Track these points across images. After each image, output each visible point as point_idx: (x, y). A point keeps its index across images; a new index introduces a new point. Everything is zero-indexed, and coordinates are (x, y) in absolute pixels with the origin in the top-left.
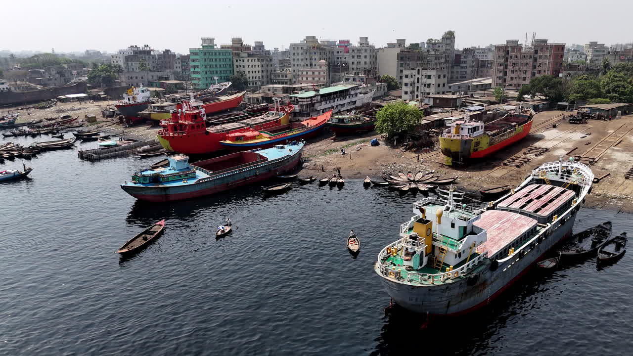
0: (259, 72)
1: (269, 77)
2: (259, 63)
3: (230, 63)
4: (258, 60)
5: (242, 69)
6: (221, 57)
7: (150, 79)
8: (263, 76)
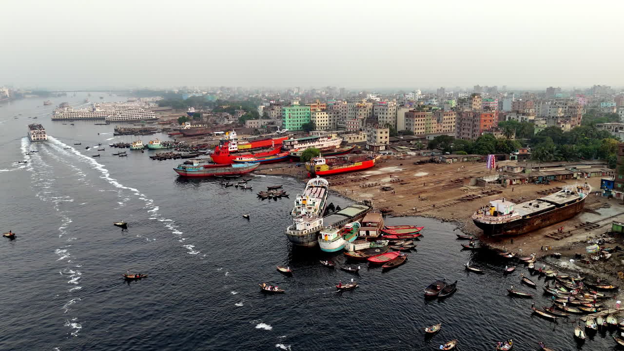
0: (327, 121)
1: (336, 124)
2: (327, 115)
3: (308, 115)
4: (327, 114)
5: (314, 119)
6: (302, 112)
7: (263, 124)
8: (330, 124)
